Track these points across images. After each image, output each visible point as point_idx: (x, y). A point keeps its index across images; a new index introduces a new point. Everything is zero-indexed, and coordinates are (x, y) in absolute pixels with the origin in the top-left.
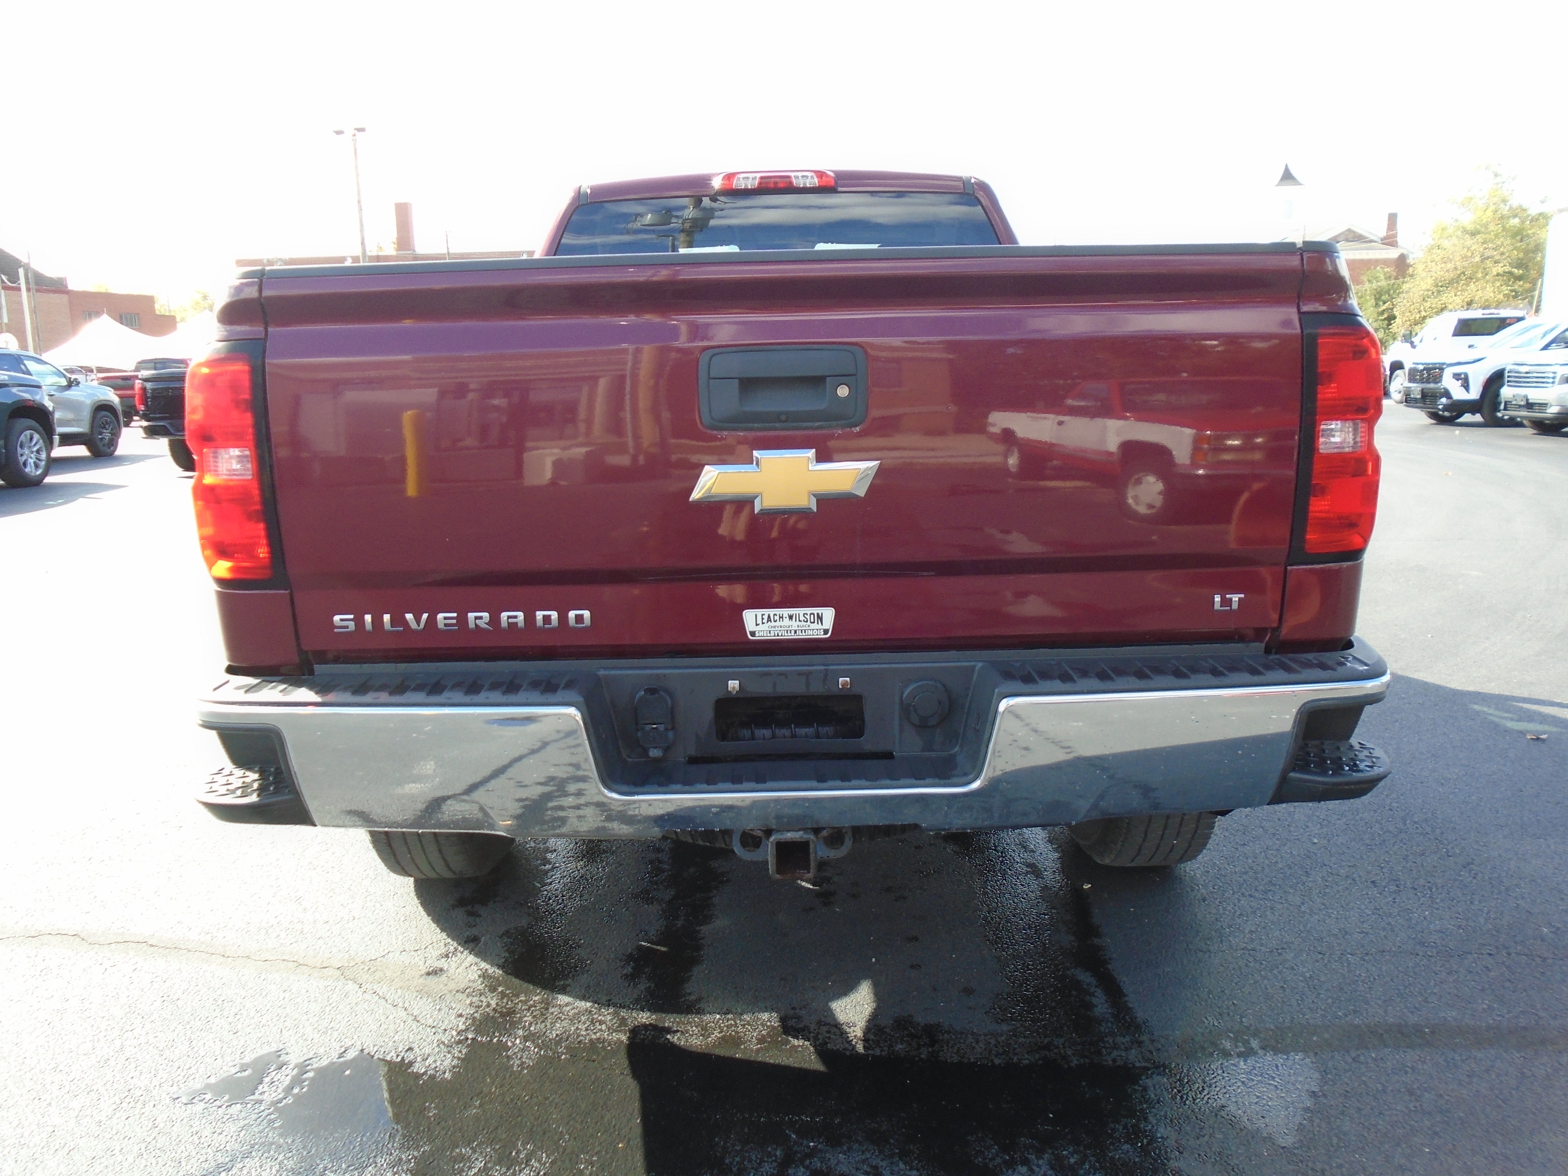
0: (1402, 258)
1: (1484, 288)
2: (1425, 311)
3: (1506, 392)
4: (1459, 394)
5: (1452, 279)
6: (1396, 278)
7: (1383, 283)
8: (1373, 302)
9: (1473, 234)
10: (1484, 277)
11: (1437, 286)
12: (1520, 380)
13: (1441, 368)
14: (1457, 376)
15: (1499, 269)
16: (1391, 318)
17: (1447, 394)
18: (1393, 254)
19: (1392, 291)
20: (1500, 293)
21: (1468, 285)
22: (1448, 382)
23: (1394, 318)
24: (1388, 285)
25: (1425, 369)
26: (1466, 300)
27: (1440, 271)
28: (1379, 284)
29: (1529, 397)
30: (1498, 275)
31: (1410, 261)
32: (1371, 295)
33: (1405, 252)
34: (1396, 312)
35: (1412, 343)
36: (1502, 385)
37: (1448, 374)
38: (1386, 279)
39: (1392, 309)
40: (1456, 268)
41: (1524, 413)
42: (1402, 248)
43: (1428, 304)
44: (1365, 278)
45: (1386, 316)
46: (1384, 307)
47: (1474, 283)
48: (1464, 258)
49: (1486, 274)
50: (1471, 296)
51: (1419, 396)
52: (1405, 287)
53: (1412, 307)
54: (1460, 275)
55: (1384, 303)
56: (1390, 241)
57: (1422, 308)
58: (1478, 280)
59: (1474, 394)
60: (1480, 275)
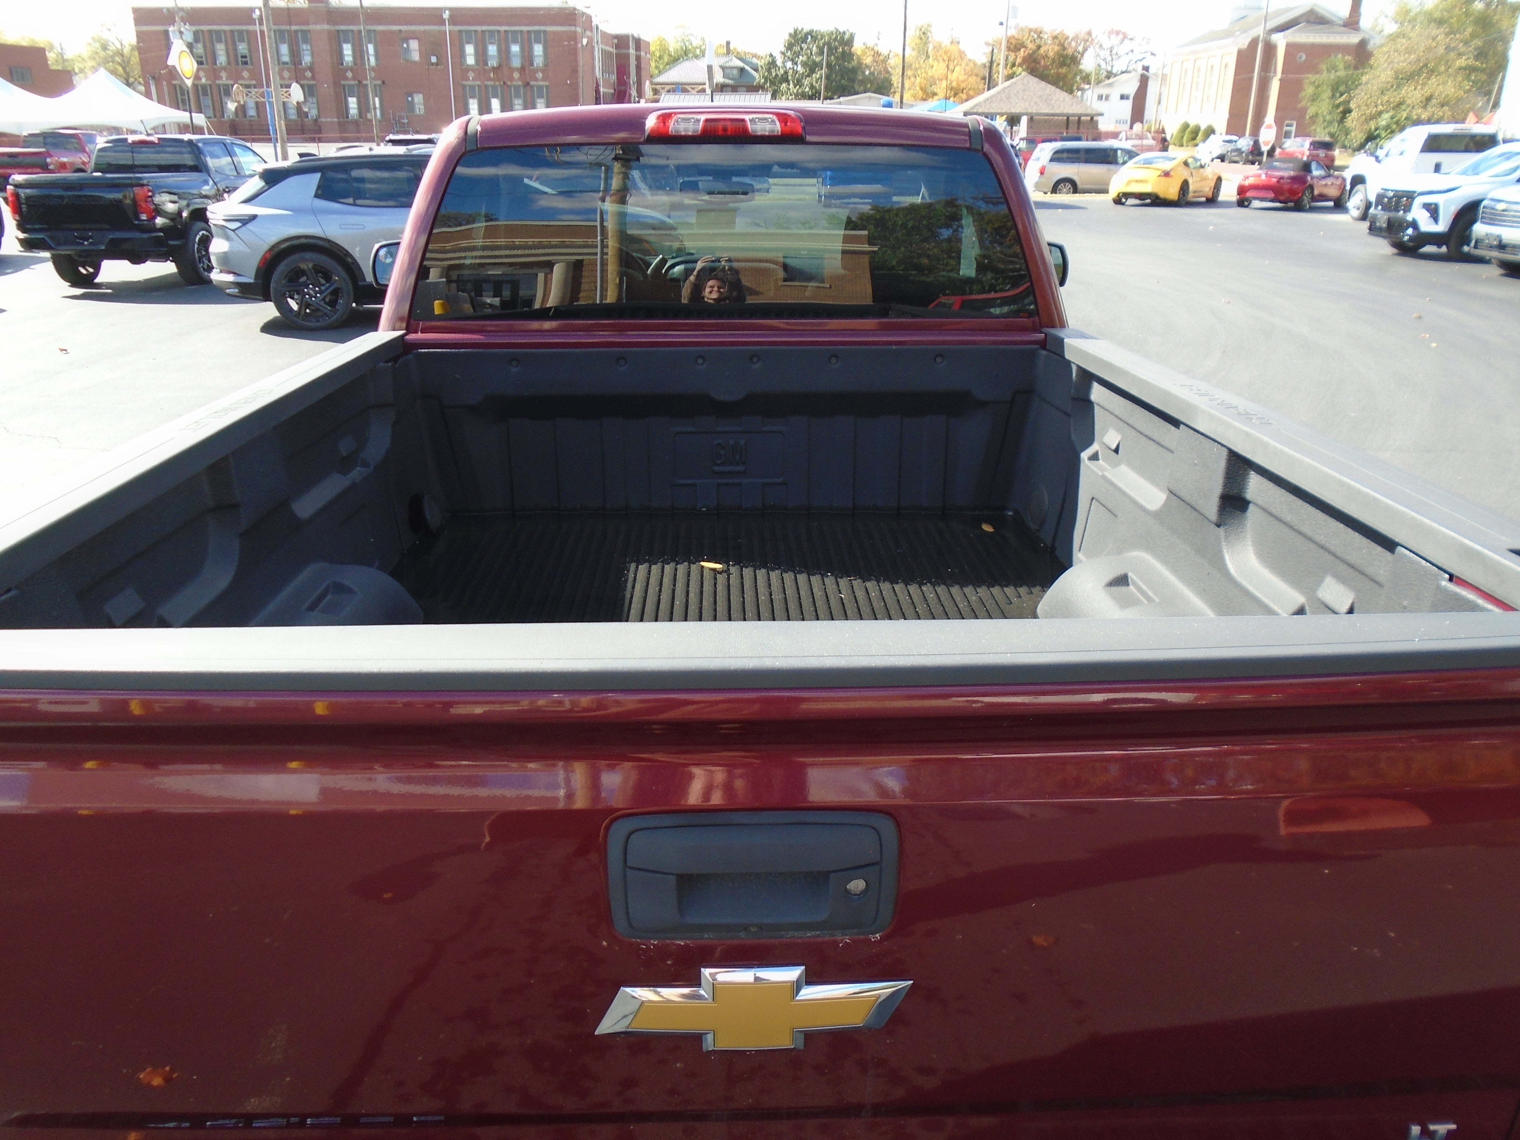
0: (1363, 43)
1: (1444, 83)
2: (1383, 105)
3: (1479, 229)
4: (1427, 226)
5: (1414, 71)
6: (1356, 68)
7: (1342, 73)
8: (1329, 93)
9: (1440, 22)
10: (1447, 70)
11: (1397, 78)
12: (1494, 218)
13: (1410, 196)
14: (1427, 206)
15: (1462, 62)
16: (1347, 111)
17: (1414, 225)
18: (1354, 39)
19: (1350, 83)
20: (1460, 88)
21: (1429, 79)
22: (1418, 214)
23: (1350, 111)
24: (1347, 76)
25: (1394, 196)
26: (1426, 94)
27: (1404, 62)
28: (1338, 74)
29: (1503, 237)
30: (1460, 69)
31: (1370, 46)
32: (1327, 86)
33: (1367, 36)
34: (1352, 105)
35: (1377, 158)
36: (1474, 221)
37: (1419, 201)
38: (1345, 68)
39: (1349, 102)
40: (1419, 60)
41: (1495, 254)
42: (1364, 32)
43: (1386, 98)
44: (1324, 67)
45: (1341, 109)
46: (1341, 99)
47: (1436, 76)
48: (1429, 49)
49: (1449, 67)
50: (1431, 90)
51: (1385, 225)
52: (1364, 79)
53: (1370, 100)
54: (1422, 67)
55: (1341, 95)
56: (1352, 23)
57: (1379, 101)
58: (1439, 74)
59: (1442, 227)
60: (1442, 68)
